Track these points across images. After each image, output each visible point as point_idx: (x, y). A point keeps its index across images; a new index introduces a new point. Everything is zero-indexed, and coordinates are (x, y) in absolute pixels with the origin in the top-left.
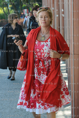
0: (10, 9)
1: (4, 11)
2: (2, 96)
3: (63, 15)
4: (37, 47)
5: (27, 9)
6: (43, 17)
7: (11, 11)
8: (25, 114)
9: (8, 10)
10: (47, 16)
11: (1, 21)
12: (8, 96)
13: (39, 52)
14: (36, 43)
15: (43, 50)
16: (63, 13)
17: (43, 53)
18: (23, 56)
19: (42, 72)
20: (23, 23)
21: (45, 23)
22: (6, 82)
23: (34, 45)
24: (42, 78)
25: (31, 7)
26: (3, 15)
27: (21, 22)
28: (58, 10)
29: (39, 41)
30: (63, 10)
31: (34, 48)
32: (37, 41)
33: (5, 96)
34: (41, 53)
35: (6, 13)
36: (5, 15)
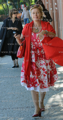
0: (8, 5)
1: (3, 7)
2: (4, 84)
3: (56, 8)
4: (34, 38)
5: (24, 4)
6: (35, 13)
7: (10, 6)
8: (26, 100)
9: (7, 6)
10: (38, 12)
11: (2, 17)
12: (10, 84)
13: (35, 42)
14: (33, 34)
15: (39, 40)
16: (56, 6)
17: (39, 43)
18: (22, 46)
19: (38, 58)
20: (21, 17)
21: (37, 17)
22: (8, 71)
23: (31, 37)
24: (39, 63)
25: (27, 2)
26: (3, 11)
27: (19, 17)
28: (52, 4)
29: (34, 33)
30: (56, 4)
31: (31, 38)
32: (32, 33)
33: (7, 84)
34: (38, 43)
35: (5, 9)
36: (5, 11)
